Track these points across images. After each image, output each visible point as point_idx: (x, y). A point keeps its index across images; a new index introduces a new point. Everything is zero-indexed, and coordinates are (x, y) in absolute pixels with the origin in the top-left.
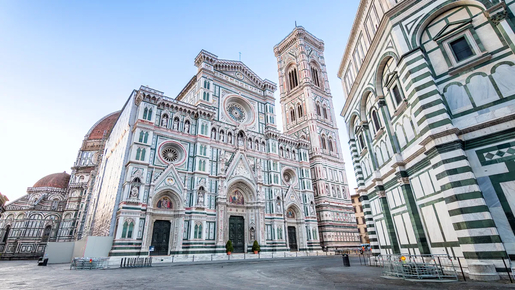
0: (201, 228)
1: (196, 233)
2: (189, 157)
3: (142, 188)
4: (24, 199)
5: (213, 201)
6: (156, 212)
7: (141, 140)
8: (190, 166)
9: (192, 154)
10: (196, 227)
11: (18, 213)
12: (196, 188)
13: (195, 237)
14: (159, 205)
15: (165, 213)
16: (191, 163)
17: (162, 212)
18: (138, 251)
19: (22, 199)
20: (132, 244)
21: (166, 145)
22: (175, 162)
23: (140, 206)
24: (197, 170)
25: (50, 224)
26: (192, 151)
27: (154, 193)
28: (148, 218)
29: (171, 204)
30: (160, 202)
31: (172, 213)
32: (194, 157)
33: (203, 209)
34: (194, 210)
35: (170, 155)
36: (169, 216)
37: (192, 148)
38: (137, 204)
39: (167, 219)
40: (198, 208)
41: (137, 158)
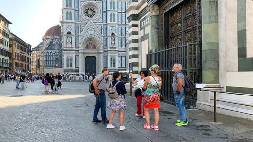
0: (115, 60)
1: (111, 63)
2: (103, 12)
3: (73, 38)
4: (42, 44)
5: (123, 42)
6: (86, 52)
7: (67, 6)
8: (105, 19)
9: (105, 10)
10: (111, 60)
11: (40, 52)
12: (109, 34)
13: (111, 66)
14: (87, 47)
15: (92, 52)
16: (104, 17)
17: (90, 52)
18: (77, 73)
19: (41, 44)
20: (73, 70)
21: (86, 6)
22: (94, 18)
23: (74, 49)
24: (109, 22)
25: (57, 57)
26: (105, 7)
27: (82, 39)
28: (80, 55)
29: (95, 46)
30: (88, 45)
31: (96, 52)
32: (106, 12)
33: (115, 48)
34: (109, 49)
35: (90, 13)
36: (94, 53)
37: (105, 5)
38: (72, 47)
39: (94, 55)
40: (111, 48)
41: (67, 19)
